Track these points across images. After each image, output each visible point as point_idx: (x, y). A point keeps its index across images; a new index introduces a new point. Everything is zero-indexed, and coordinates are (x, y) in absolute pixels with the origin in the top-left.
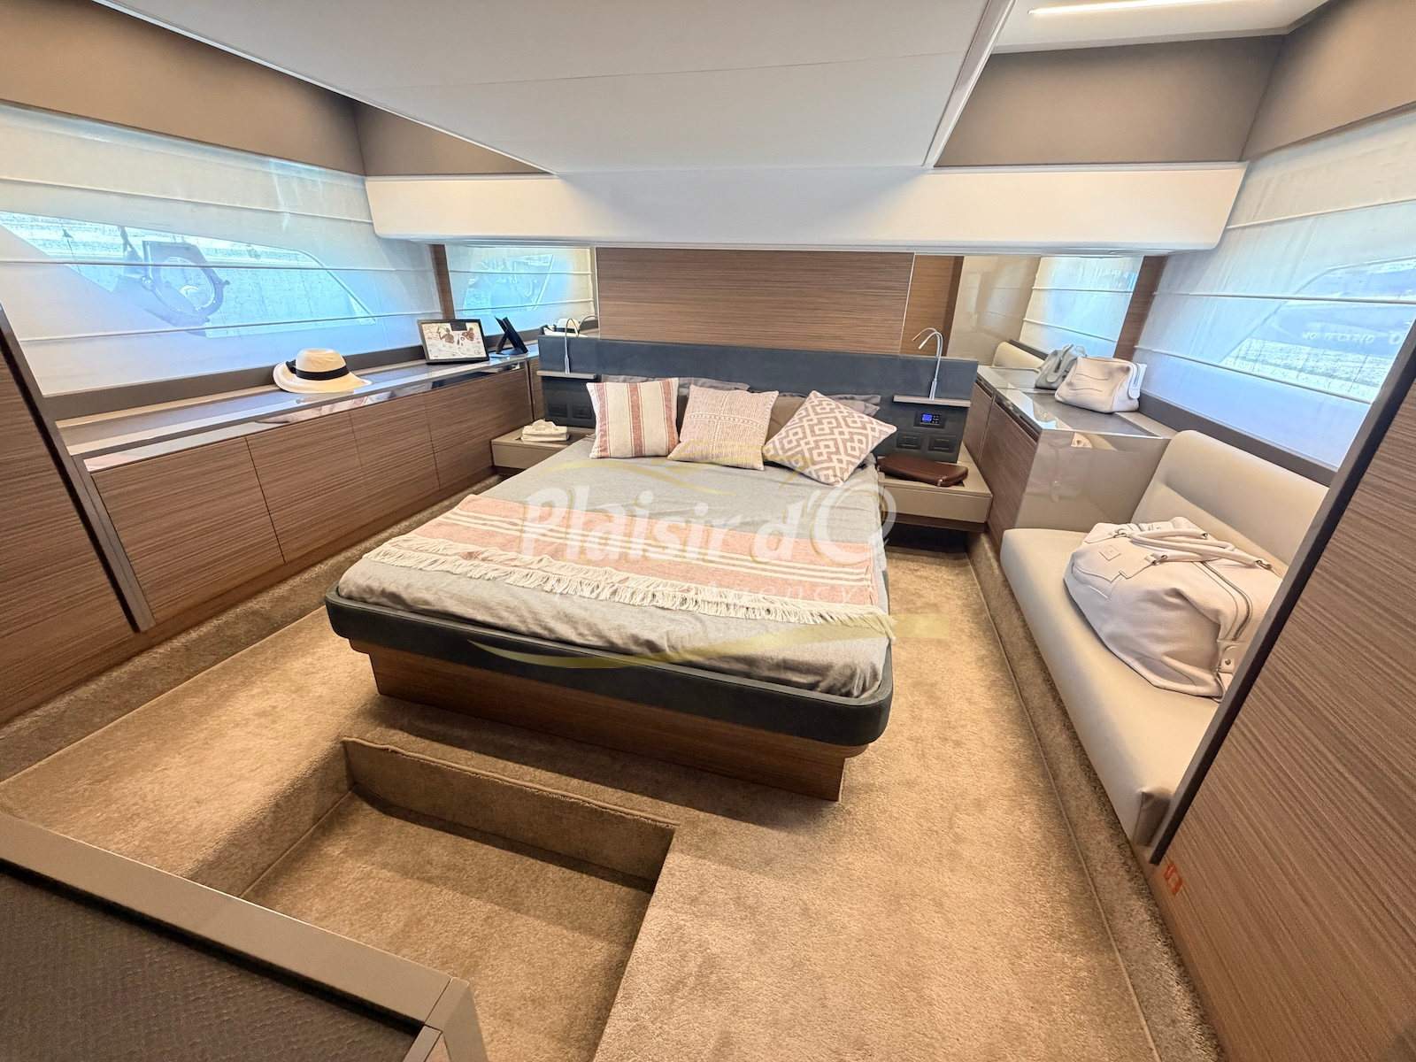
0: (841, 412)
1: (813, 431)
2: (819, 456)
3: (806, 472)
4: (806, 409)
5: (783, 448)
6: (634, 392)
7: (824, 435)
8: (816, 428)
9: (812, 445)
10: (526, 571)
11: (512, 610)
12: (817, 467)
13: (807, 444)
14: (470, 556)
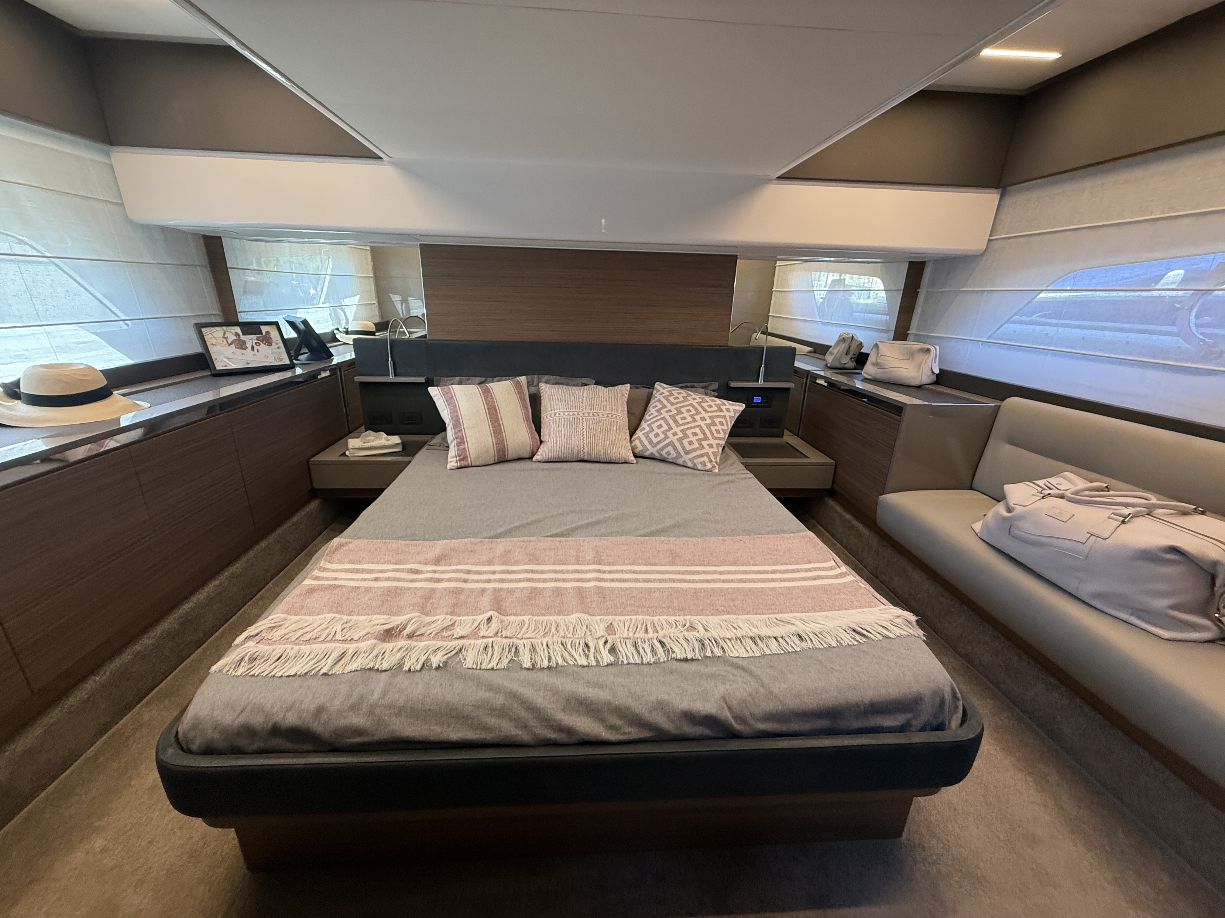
0: (694, 399)
1: (676, 421)
2: (690, 445)
3: (680, 461)
4: (659, 401)
5: (651, 442)
6: (487, 393)
7: (688, 423)
8: (678, 418)
9: (680, 435)
10: (481, 642)
11: (502, 712)
12: (691, 456)
13: (675, 434)
14: (388, 634)
